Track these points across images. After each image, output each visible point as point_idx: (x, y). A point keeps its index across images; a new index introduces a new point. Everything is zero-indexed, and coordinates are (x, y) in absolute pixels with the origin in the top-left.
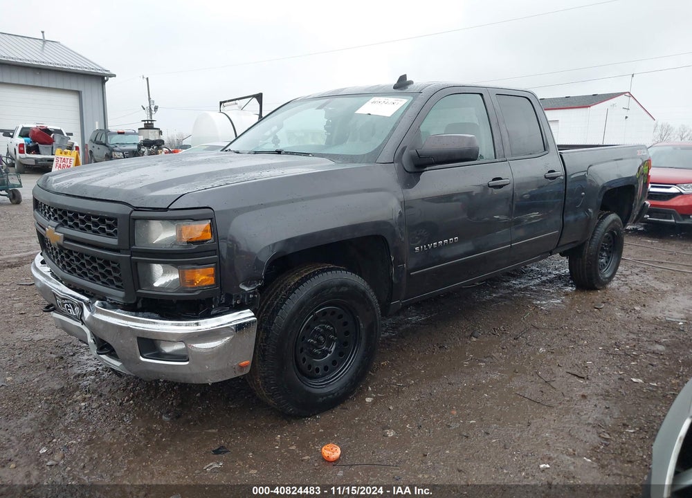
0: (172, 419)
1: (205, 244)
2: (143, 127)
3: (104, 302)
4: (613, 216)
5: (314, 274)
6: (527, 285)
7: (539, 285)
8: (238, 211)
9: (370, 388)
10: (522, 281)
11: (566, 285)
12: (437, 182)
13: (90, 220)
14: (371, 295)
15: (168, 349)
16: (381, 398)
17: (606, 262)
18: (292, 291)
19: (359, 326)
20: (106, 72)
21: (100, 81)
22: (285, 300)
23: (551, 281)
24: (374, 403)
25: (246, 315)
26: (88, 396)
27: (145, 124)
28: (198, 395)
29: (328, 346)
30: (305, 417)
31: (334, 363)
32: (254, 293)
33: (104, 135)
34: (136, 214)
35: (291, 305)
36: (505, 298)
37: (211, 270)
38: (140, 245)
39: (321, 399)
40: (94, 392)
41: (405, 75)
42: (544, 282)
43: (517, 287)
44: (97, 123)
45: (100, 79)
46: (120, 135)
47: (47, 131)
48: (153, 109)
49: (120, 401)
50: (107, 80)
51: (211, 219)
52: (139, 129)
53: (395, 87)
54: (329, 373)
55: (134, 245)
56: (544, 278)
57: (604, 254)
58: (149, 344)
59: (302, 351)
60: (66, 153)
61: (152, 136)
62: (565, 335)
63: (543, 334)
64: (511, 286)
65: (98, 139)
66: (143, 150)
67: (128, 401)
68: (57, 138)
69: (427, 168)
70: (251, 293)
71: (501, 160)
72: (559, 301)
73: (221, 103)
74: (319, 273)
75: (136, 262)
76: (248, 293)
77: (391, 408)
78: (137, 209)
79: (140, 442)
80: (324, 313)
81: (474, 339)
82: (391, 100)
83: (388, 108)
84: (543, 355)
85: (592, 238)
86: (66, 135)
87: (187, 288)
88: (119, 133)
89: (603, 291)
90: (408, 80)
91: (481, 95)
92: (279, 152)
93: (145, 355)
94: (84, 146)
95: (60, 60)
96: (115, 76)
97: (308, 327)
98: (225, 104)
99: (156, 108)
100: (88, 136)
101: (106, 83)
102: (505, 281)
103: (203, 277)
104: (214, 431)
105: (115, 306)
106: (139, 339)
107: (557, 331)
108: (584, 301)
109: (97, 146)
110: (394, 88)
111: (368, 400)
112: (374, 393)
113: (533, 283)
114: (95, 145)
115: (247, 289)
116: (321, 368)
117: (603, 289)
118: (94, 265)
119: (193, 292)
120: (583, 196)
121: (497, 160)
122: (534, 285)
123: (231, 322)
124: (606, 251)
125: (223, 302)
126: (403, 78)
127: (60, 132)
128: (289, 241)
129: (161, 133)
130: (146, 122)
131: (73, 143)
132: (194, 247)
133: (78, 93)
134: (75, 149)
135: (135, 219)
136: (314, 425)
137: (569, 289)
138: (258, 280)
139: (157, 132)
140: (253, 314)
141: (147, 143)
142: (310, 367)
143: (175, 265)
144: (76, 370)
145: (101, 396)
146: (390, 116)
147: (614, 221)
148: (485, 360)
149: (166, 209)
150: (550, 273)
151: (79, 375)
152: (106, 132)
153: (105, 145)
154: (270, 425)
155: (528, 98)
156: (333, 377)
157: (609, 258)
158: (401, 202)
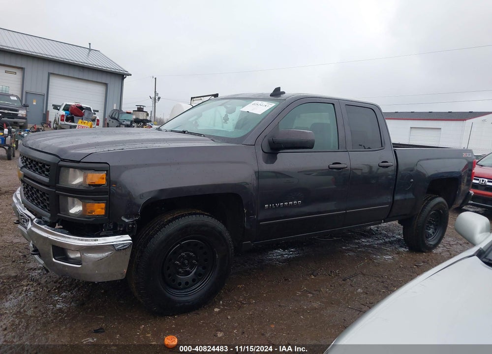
0: (78, 305)
1: (101, 187)
2: (136, 110)
3: (40, 220)
4: (440, 199)
5: (183, 216)
6: (371, 243)
7: (381, 244)
8: (127, 168)
9: (221, 302)
10: (370, 240)
11: (401, 247)
12: (287, 161)
13: (44, 167)
14: (227, 235)
15: (72, 256)
16: (226, 309)
17: (433, 233)
18: (164, 226)
19: (216, 256)
20: (125, 72)
21: (121, 78)
22: (158, 231)
23: (391, 243)
24: (219, 313)
25: (126, 238)
26: (32, 283)
27: (138, 108)
28: (103, 291)
29: (191, 268)
30: (166, 316)
31: (194, 280)
32: (133, 224)
33: (117, 114)
34: (62, 163)
35: (161, 236)
36: (351, 250)
37: (103, 205)
38: (62, 184)
39: (179, 305)
40: (37, 281)
41: (280, 88)
42: (386, 243)
43: (364, 244)
44: (115, 105)
45: (121, 76)
46: (128, 114)
47: (81, 108)
48: (157, 99)
49: (50, 289)
50: (125, 77)
51: (107, 171)
52: (134, 111)
53: (272, 95)
54: (189, 288)
55: (58, 183)
56: (387, 240)
57: (432, 226)
58: (61, 251)
59: (168, 268)
60: (84, 123)
61: (142, 116)
62: (383, 282)
63: (367, 279)
64: (359, 243)
65: (113, 116)
66: (134, 125)
67: (55, 289)
68: (86, 113)
69: (281, 151)
70: (130, 224)
71: (342, 150)
72: (390, 257)
73: (192, 98)
74: (186, 215)
75: (58, 196)
76: (128, 224)
77: (229, 317)
78: (63, 160)
79: (50, 317)
80: (188, 244)
81: (313, 277)
82: (265, 103)
83: (260, 108)
84: (359, 294)
85: (421, 213)
86: (93, 112)
87: (86, 215)
88: (128, 113)
89: (427, 254)
90: (281, 91)
91: (333, 104)
92: (184, 132)
93: (56, 258)
94: (105, 120)
95: (97, 63)
96: (131, 75)
97: (175, 252)
98: (194, 99)
99: (159, 98)
100: (108, 113)
101: (125, 79)
102: (356, 239)
103: (99, 209)
104: (102, 316)
105: (46, 223)
106: (53, 246)
107: (378, 278)
108: (409, 260)
109: (112, 120)
110: (270, 96)
111: (216, 310)
112: (223, 305)
113: (377, 242)
114: (111, 120)
115: (127, 221)
116: (183, 283)
117: (428, 252)
118: (44, 197)
119: (90, 218)
120: (411, 182)
121: (339, 150)
122: (378, 244)
123: (113, 242)
124: (433, 224)
125: (112, 228)
126: (278, 89)
127: (89, 109)
128: (162, 191)
129: (148, 115)
130: (139, 107)
131: (96, 117)
132: (92, 188)
133: (106, 84)
134: (96, 121)
135: (61, 166)
136: (171, 321)
137: (402, 249)
138: (136, 215)
139: (145, 114)
140: (131, 239)
141: (137, 121)
142: (174, 281)
143: (81, 199)
144: (31, 265)
145: (39, 284)
146: (260, 114)
147: (439, 203)
148: (314, 292)
149: (79, 162)
150: (394, 237)
151: (31, 269)
152: (120, 111)
153: (117, 120)
154: (140, 318)
155: (372, 110)
156: (191, 291)
157: (435, 229)
158: (255, 172)
